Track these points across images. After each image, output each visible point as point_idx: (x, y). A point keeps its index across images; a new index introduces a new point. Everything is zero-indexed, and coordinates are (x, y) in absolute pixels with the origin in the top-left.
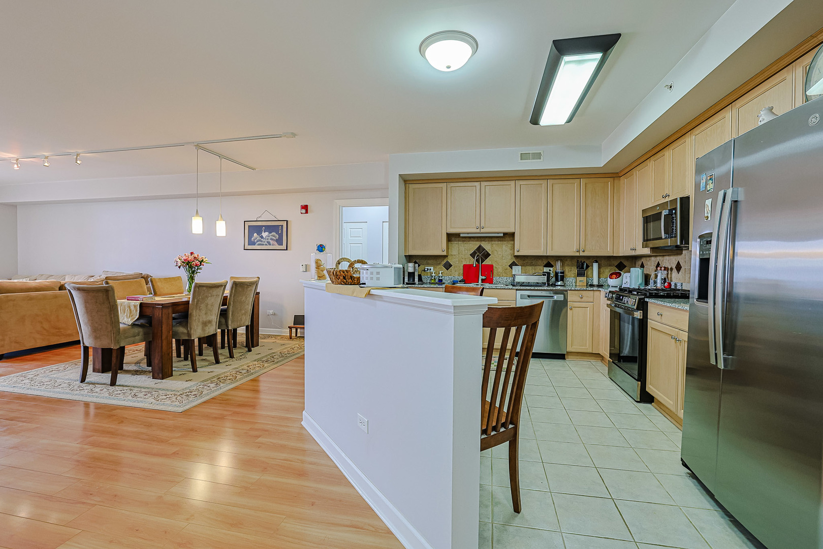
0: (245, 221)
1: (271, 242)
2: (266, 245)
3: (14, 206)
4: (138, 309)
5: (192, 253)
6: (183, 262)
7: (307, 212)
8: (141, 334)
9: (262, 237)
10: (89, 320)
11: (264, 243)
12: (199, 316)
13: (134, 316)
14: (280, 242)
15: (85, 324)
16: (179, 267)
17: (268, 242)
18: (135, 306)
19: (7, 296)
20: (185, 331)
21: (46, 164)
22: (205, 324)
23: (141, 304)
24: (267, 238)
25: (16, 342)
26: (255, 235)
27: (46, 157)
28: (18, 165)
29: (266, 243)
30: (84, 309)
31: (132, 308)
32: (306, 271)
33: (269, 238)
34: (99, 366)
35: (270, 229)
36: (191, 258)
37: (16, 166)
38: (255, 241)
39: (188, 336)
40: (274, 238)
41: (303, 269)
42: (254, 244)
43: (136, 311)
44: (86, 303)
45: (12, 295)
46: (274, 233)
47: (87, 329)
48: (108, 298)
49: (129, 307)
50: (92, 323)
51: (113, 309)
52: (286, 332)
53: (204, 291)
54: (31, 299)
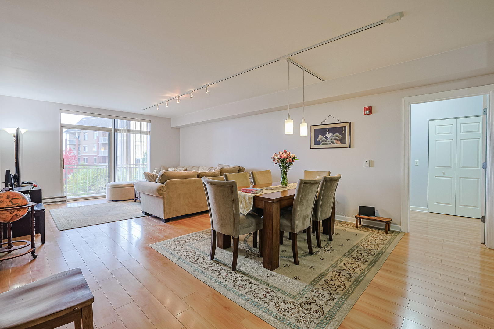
0: (311, 126)
1: (335, 141)
2: (330, 144)
3: (178, 129)
4: (252, 202)
5: (285, 152)
6: (279, 159)
7: (370, 113)
8: (254, 224)
9: (326, 138)
10: (217, 210)
11: (329, 143)
12: (301, 211)
13: (248, 208)
14: (343, 141)
15: (215, 213)
16: (276, 163)
17: (331, 142)
18: (249, 199)
19: (172, 181)
20: (289, 224)
21: (191, 97)
22: (305, 218)
23: (254, 197)
24: (331, 138)
25: (176, 211)
26: (320, 136)
27: (192, 92)
28: (179, 100)
29: (330, 142)
30: (214, 200)
31: (247, 200)
32: (370, 167)
33: (333, 138)
34: (221, 243)
35: (333, 130)
36: (285, 156)
37: (178, 101)
38: (320, 141)
39: (291, 230)
40: (337, 138)
41: (366, 164)
42: (319, 143)
43: (250, 203)
44: (215, 194)
45: (174, 181)
46: (337, 134)
47: (215, 216)
48: (232, 193)
49: (245, 199)
50: (219, 213)
51: (235, 202)
52: (353, 220)
53: (307, 187)
54: (183, 183)
